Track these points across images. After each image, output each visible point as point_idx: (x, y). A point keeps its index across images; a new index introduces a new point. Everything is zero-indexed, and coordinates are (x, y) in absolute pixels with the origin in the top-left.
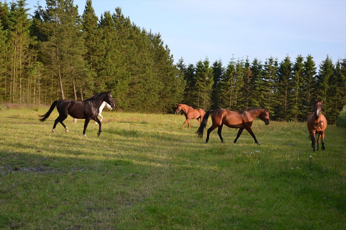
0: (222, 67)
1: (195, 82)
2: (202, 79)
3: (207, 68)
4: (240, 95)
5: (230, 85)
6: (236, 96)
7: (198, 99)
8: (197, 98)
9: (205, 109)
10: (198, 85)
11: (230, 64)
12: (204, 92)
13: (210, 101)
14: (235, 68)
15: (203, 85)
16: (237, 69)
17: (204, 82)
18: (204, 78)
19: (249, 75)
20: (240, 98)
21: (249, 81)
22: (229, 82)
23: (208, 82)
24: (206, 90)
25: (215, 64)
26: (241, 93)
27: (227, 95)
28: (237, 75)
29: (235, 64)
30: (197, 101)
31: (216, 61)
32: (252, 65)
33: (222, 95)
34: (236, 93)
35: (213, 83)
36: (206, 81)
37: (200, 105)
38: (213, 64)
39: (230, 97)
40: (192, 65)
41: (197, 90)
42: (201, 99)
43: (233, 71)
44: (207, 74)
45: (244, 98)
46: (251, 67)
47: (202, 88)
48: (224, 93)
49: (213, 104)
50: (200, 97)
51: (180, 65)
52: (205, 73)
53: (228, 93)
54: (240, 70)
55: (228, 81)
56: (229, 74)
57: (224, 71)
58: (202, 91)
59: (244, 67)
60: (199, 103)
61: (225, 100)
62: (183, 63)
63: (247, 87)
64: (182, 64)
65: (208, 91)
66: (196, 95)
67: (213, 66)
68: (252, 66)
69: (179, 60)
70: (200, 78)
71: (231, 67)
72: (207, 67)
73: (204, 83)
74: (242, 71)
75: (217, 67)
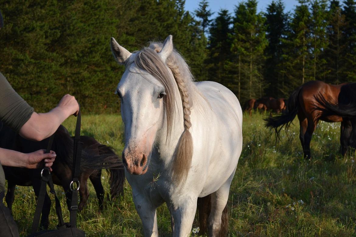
0: (285, 12)
1: (229, 45)
2: (244, 37)
3: (252, 14)
4: (322, 66)
5: (301, 47)
6: (314, 67)
7: (238, 77)
8: (235, 76)
9: (252, 96)
10: (236, 49)
11: (300, 5)
12: (249, 62)
13: (261, 80)
14: (311, 11)
15: (247, 49)
16: (314, 13)
17: (248, 42)
18: (248, 34)
19: (339, 23)
20: (322, 72)
21: (339, 37)
22: (297, 40)
23: (257, 42)
24: (252, 59)
25: (272, 8)
26: (325, 61)
27: (294, 67)
28: (314, 25)
29: (309, 3)
30: (236, 80)
31: (273, 2)
32: (345, 5)
33: (286, 68)
34: (312, 62)
35: (265, 43)
36: (253, 40)
37: (241, 88)
38: (268, 9)
39: (302, 70)
40: (225, 12)
41: (233, 58)
42: (244, 76)
43: (305, 18)
44: (253, 27)
45: (330, 71)
46: (343, 9)
47: (243, 54)
48: (288, 63)
49: (268, 85)
50: (242, 73)
51: (203, 14)
52: (250, 24)
53: (296, 61)
54: (321, 14)
55: (296, 38)
56: (298, 23)
57: (288, 20)
58: (243, 61)
59: (329, 10)
60: (241, 84)
61: (291, 77)
62: (207, 9)
63: (336, 49)
64: (205, 11)
65: (257, 60)
66: (233, 70)
67: (267, 13)
68: (345, 7)
69: (199, 4)
70: (239, 35)
71: (301, 11)
72: (253, 12)
73: (248, 45)
74: (325, 16)
75: (275, 13)
